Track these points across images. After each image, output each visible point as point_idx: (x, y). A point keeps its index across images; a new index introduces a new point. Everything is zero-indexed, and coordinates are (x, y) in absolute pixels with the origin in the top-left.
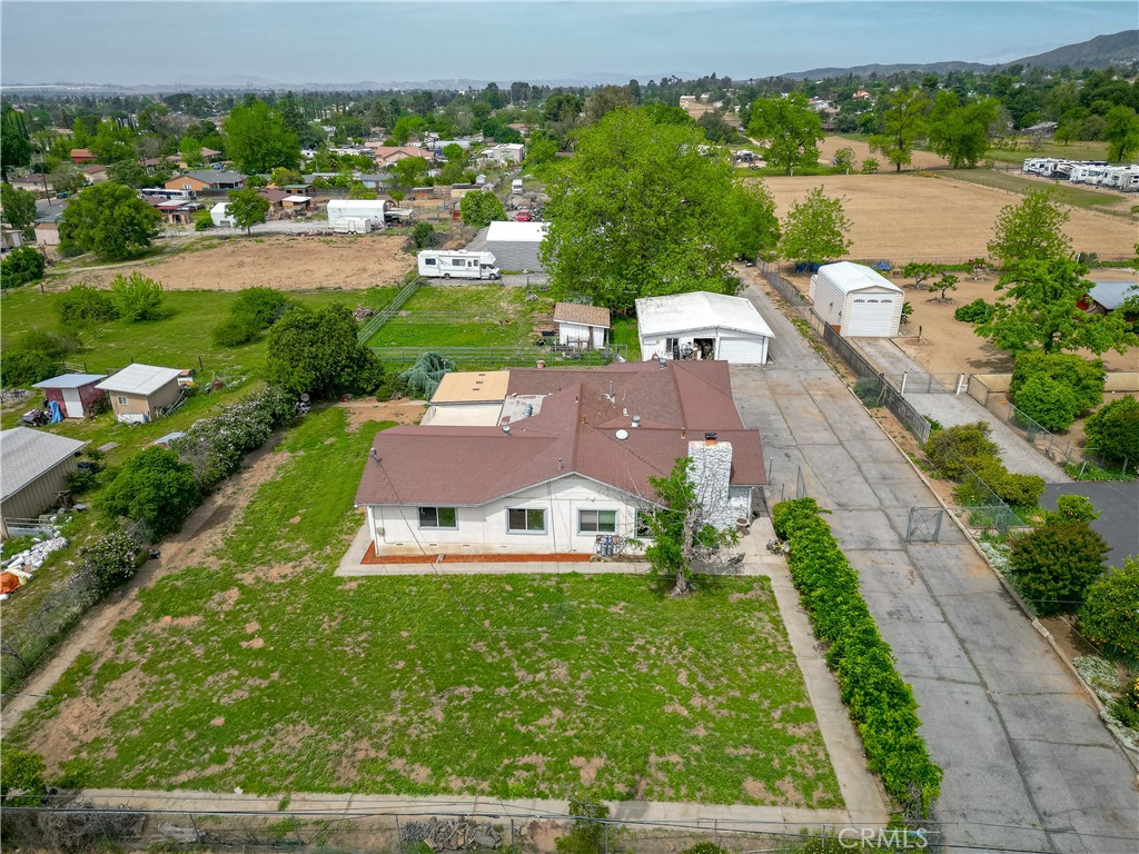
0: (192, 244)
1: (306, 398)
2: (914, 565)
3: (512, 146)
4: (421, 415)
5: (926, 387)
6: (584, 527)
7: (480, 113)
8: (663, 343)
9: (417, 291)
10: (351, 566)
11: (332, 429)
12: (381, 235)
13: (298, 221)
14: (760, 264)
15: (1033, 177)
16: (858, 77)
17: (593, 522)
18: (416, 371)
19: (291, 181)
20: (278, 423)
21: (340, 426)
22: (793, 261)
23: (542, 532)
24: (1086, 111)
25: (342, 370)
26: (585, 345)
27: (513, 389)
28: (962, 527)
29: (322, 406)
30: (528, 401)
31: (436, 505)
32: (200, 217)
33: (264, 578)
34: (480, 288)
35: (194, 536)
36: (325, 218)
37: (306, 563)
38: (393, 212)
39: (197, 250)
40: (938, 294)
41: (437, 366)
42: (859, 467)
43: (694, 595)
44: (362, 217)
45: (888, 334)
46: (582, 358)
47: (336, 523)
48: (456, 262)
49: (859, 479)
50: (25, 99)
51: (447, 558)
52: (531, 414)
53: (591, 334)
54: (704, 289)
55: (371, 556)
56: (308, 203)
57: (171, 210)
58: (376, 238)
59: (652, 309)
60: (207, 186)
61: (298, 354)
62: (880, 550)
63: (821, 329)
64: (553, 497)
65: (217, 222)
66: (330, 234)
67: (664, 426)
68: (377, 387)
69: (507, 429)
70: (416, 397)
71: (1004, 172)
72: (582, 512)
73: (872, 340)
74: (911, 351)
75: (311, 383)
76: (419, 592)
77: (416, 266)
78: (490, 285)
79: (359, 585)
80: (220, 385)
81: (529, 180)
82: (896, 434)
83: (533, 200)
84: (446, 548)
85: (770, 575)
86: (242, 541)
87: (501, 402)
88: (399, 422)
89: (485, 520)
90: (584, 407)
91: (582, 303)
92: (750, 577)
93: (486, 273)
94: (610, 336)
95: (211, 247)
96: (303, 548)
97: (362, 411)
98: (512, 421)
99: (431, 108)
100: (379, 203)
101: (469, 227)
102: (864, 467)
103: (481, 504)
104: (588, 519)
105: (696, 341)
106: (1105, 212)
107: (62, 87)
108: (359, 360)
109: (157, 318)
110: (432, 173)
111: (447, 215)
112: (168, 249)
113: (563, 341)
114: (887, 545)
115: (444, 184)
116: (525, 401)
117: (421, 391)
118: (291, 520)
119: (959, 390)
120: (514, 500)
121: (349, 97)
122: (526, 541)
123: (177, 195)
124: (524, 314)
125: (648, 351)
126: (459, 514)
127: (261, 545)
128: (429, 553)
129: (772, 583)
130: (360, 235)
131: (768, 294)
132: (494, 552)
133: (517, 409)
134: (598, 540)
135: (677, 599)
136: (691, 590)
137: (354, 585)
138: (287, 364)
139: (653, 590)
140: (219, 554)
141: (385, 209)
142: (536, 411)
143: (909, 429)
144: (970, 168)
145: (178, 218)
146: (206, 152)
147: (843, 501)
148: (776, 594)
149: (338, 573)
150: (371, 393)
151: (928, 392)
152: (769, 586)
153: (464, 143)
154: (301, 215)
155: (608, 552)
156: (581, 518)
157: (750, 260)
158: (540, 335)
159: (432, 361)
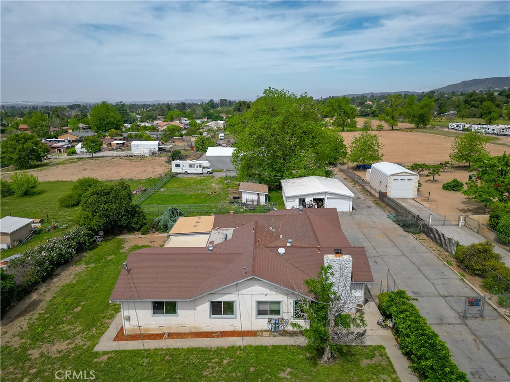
0: (63, 161)
1: (101, 233)
2: (474, 335)
3: (219, 122)
4: (165, 242)
5: (442, 223)
6: (260, 312)
7: (205, 110)
8: (297, 201)
9: (170, 180)
10: (106, 344)
11: (113, 251)
12: (156, 156)
13: (117, 151)
14: (339, 166)
15: (455, 131)
16: (366, 97)
17: (265, 309)
18: (164, 217)
19: (117, 135)
20: (81, 248)
21: (118, 249)
22: (355, 163)
23: (233, 316)
24: (469, 106)
25: (122, 217)
26: (256, 203)
27: (217, 225)
28: (496, 307)
29: (110, 238)
30: (225, 232)
31: (164, 300)
32: (71, 150)
33: (46, 353)
34: (202, 178)
35: (10, 322)
36: (130, 150)
37: (77, 341)
38: (163, 146)
39: (65, 164)
40: (431, 178)
41: (175, 214)
42: (419, 269)
43: (337, 362)
44: (147, 149)
45: (412, 197)
46: (254, 209)
47: (102, 312)
48: (191, 166)
49: (421, 276)
50: (7, 108)
51: (171, 336)
52: (226, 239)
53: (259, 197)
54: (315, 175)
55: (121, 336)
56: (123, 144)
57: (58, 147)
58: (154, 158)
59: (290, 184)
60: (78, 138)
61: (97, 209)
62: (449, 324)
63: (377, 195)
64: (240, 293)
65: (78, 152)
66: (132, 156)
67: (306, 245)
68: (142, 226)
69: (211, 248)
70: (163, 232)
71: (440, 129)
72: (259, 303)
73: (404, 199)
74: (426, 204)
75: (103, 225)
76: (148, 363)
77: (171, 169)
78: (207, 176)
79: (109, 359)
80: (56, 227)
81: (227, 134)
82: (434, 249)
83: (229, 141)
84: (170, 328)
85: (384, 344)
86: (39, 325)
87: (209, 233)
88: (152, 246)
89: (195, 309)
90: (257, 234)
91: (253, 182)
92: (372, 346)
93: (206, 171)
94: (268, 198)
95: (72, 162)
96: (78, 329)
97: (132, 239)
98: (215, 243)
99: (185, 109)
100: (157, 142)
101: (198, 152)
102: (422, 269)
103: (193, 299)
104: (263, 307)
105: (314, 199)
106: (495, 143)
107: (25, 103)
108: (132, 211)
109: (34, 194)
110: (183, 132)
111: (188, 148)
112: (51, 164)
113: (244, 201)
114: (453, 321)
115: (188, 136)
116: (223, 232)
117: (166, 228)
118: (75, 310)
119: (460, 224)
120: (214, 296)
121: (150, 106)
122: (223, 323)
123: (63, 141)
124: (224, 189)
125: (289, 205)
126: (179, 306)
127: (52, 328)
128: (159, 332)
129: (387, 350)
130: (146, 157)
131: (345, 179)
132: (201, 330)
133: (218, 237)
134: (270, 321)
135: (325, 365)
136: (334, 358)
137: (105, 358)
138: (90, 215)
139: (308, 358)
140: (21, 335)
141: (159, 145)
142: (229, 237)
143: (441, 245)
144: (424, 128)
145: (60, 151)
146: (81, 125)
147: (416, 290)
148: (391, 359)
149: (97, 348)
150: (138, 230)
151: (444, 225)
152: (386, 354)
153: (199, 121)
154: (120, 149)
155: (277, 329)
156: (258, 307)
157: (333, 164)
158: (232, 199)
159: (173, 212)
